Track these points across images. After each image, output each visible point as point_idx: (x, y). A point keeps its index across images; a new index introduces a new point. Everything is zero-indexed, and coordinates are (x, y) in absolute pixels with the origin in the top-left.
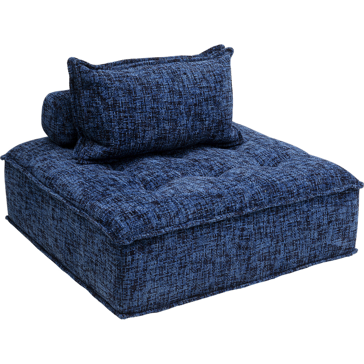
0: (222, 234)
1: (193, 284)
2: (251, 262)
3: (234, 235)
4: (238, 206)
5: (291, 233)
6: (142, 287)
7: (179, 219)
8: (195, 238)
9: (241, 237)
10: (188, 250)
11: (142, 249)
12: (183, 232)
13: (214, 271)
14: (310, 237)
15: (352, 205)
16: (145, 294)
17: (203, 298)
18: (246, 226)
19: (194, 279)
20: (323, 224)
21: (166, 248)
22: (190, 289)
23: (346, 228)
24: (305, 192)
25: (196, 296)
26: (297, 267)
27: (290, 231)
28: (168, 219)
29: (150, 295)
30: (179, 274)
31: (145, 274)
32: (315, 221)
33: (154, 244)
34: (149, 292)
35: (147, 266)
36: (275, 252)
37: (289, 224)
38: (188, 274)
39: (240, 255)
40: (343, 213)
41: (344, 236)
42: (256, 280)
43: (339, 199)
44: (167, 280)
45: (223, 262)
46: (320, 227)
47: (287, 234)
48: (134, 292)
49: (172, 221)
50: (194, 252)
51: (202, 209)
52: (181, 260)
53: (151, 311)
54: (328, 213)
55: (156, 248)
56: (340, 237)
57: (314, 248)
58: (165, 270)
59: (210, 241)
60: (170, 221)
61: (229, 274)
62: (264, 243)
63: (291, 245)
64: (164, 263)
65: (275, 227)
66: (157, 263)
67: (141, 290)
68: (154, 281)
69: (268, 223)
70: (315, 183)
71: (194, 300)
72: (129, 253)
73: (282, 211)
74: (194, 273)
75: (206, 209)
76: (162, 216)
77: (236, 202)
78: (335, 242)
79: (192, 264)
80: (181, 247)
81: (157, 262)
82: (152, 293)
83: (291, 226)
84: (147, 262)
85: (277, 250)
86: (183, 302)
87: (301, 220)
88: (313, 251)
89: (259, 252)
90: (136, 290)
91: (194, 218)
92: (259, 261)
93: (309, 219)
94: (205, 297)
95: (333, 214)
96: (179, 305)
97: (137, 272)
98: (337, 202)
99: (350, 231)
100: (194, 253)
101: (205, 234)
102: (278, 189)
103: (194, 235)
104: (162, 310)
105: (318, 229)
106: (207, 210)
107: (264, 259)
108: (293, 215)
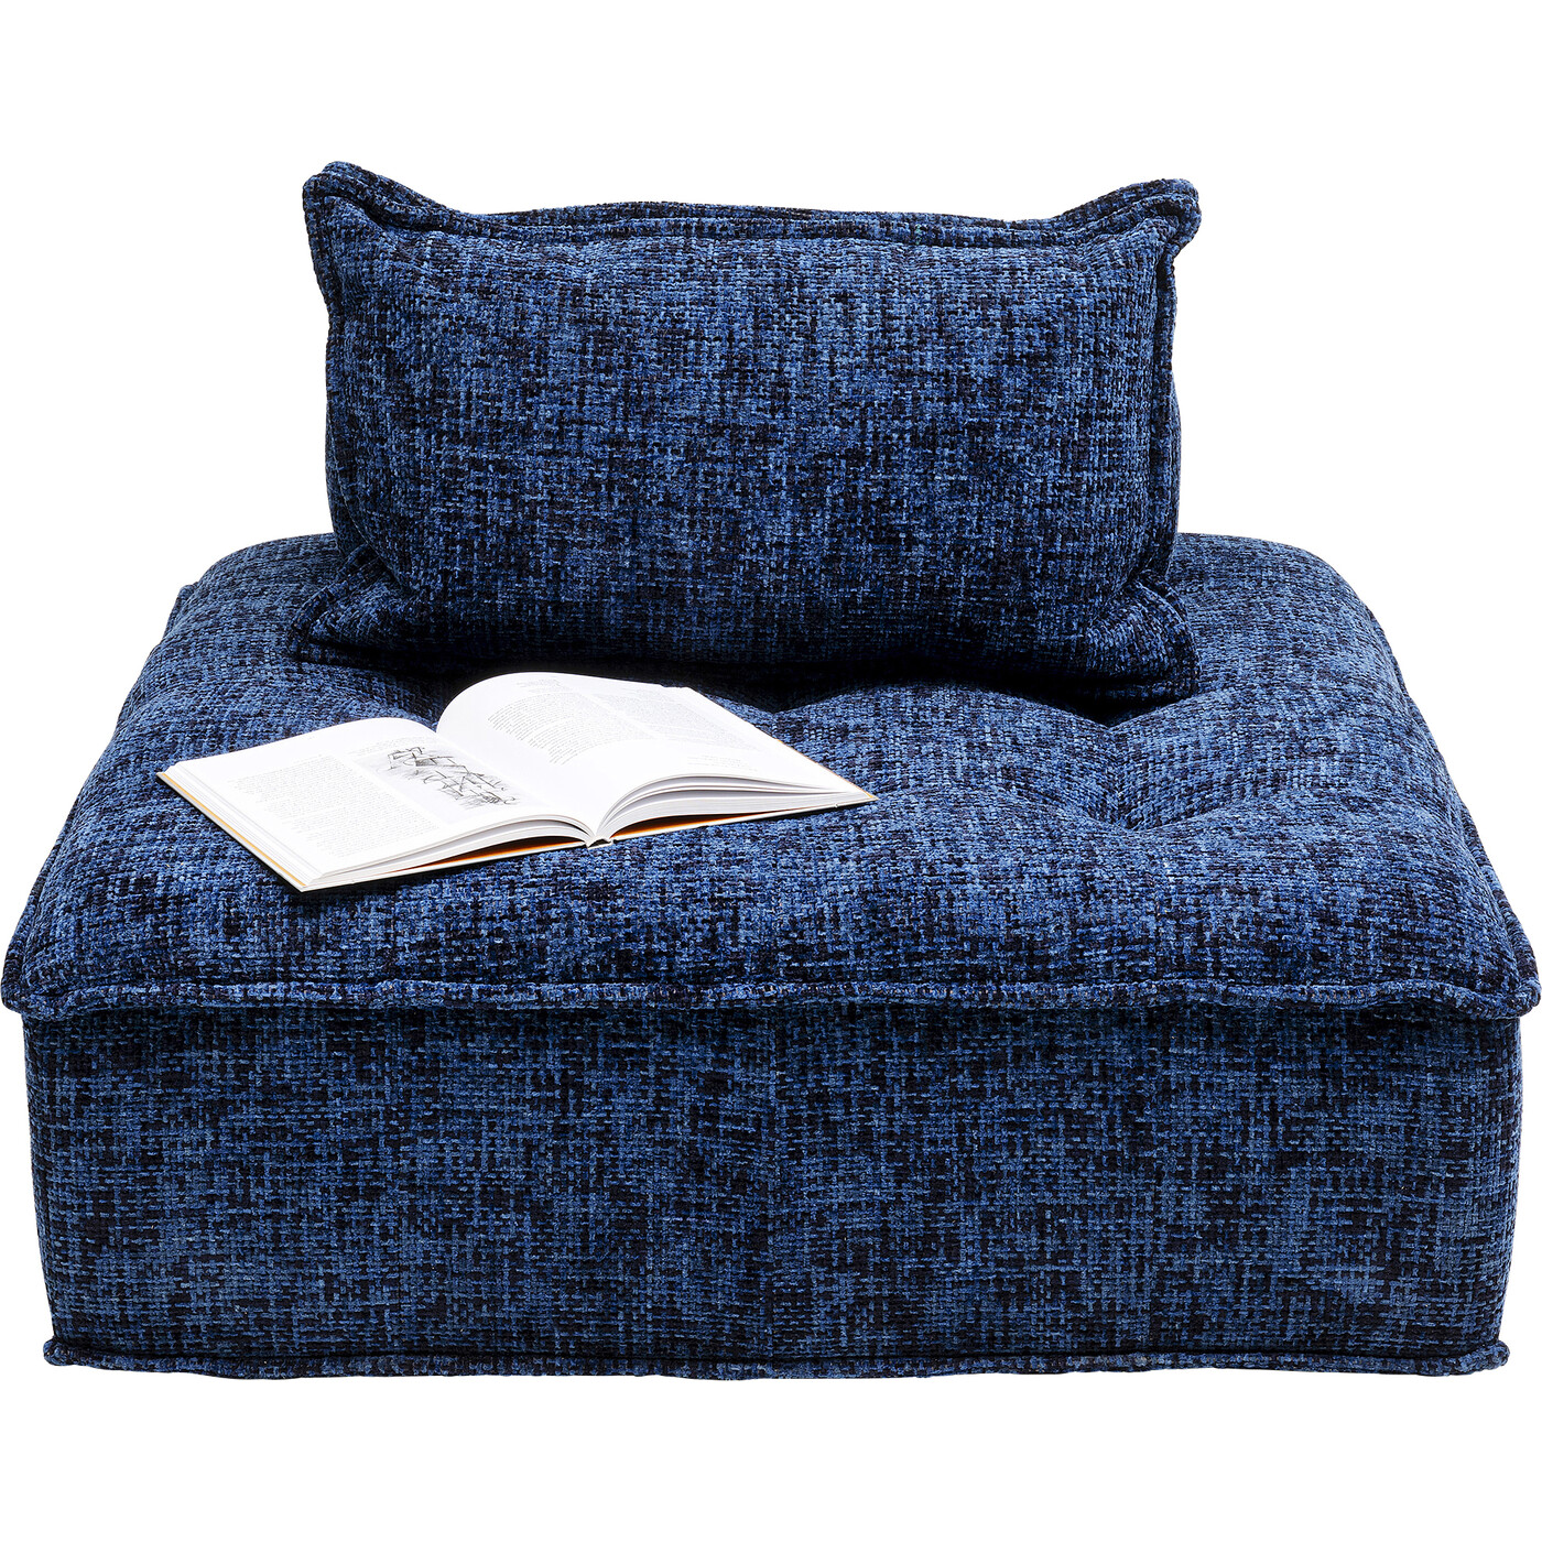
0: (592, 1079)
1: (427, 1292)
2: (770, 1256)
3: (659, 1101)
4: (684, 958)
5: (1027, 1164)
6: (135, 1234)
7: (337, 954)
8: (431, 1068)
9: (704, 1117)
10: (389, 1115)
11: (131, 1056)
12: (359, 1025)
13: (544, 1251)
14: (1149, 1208)
15: (1444, 1096)
16: (157, 1273)
17: (485, 1373)
18: (738, 1073)
19: (426, 1268)
20: (1244, 1159)
21: (266, 1080)
22: (408, 1307)
23: (1403, 1216)
24: (1123, 967)
25: (450, 1352)
26: (1077, 1354)
27: (1019, 1153)
28: (279, 945)
29: (183, 1285)
30: (342, 1224)
31: (151, 1181)
32: (1188, 1133)
33: (198, 1047)
34: (179, 1270)
35: (161, 1144)
36: (926, 1239)
37: (1009, 1112)
38: (392, 1232)
39: (700, 1207)
40: (1380, 1129)
41: (1395, 1256)
42: (816, 1360)
43: (1353, 1046)
44: (276, 1238)
45: (599, 1223)
46: (1224, 1173)
47: (998, 1165)
48: (97, 1248)
49: (302, 957)
50: (426, 1134)
51: (478, 936)
52: (349, 1156)
53: (200, 1362)
54: (1273, 1105)
55: (207, 1069)
56: (1369, 1254)
57: (1183, 1275)
58: (260, 1183)
59: (516, 1102)
60: (286, 957)
61: (635, 1291)
62: (852, 1177)
63: (1027, 1228)
64: (254, 1151)
65: (924, 1109)
66: (217, 1141)
67: (132, 1248)
68: (203, 1225)
69: (878, 1079)
70: (1200, 930)
71: (434, 1370)
72: (64, 1059)
73: (966, 1041)
74: (424, 1235)
75: (499, 936)
76: (252, 926)
77: (676, 937)
78: (1330, 1274)
79: (412, 1188)
80: (350, 1093)
81: (216, 1136)
82: (194, 1279)
83: (1025, 1126)
84: (158, 1125)
85: (938, 1236)
86: (375, 1363)
87: (1089, 1108)
88: (1181, 1289)
89: (821, 1221)
90: (109, 1246)
91: (424, 968)
92: (821, 1262)
93: (1141, 1114)
94: (495, 1372)
95: (1312, 1122)
96: (352, 1374)
97: (108, 1159)
98: (1340, 1058)
99: (1439, 1234)
100: (426, 1141)
101: (487, 1058)
102: (950, 918)
103: (420, 1050)
104: (253, 1375)
105: (1209, 1178)
106: (504, 947)
107: (849, 1260)
108: (1037, 1070)
